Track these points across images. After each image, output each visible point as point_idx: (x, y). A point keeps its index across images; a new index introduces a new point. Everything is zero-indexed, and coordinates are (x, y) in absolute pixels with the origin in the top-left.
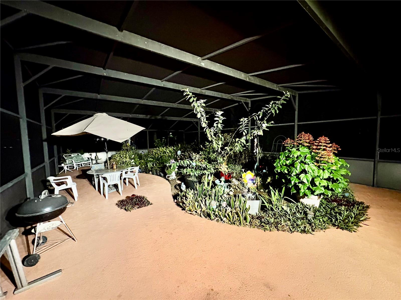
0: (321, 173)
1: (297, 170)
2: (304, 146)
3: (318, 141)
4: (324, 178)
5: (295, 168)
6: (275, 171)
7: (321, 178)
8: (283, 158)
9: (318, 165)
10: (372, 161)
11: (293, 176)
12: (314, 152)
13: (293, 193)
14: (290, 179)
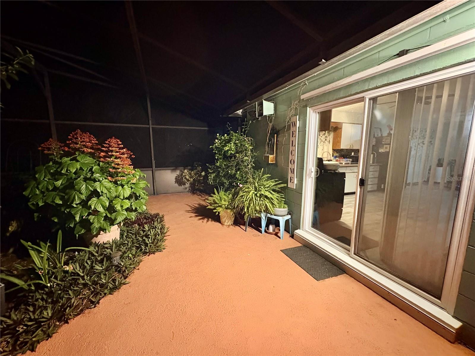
0: (121, 191)
1: (82, 194)
2: (83, 152)
3: (107, 144)
4: (125, 197)
5: (78, 191)
6: (31, 206)
7: (122, 198)
8: (45, 178)
9: (114, 180)
10: (150, 170)
11: (75, 206)
12: (103, 162)
13: (79, 235)
14: (70, 213)
